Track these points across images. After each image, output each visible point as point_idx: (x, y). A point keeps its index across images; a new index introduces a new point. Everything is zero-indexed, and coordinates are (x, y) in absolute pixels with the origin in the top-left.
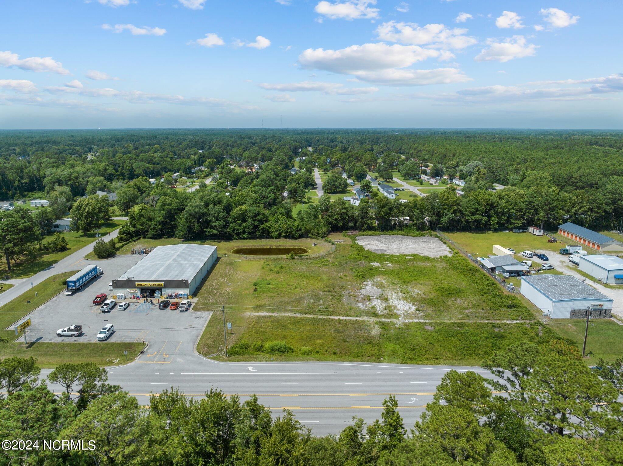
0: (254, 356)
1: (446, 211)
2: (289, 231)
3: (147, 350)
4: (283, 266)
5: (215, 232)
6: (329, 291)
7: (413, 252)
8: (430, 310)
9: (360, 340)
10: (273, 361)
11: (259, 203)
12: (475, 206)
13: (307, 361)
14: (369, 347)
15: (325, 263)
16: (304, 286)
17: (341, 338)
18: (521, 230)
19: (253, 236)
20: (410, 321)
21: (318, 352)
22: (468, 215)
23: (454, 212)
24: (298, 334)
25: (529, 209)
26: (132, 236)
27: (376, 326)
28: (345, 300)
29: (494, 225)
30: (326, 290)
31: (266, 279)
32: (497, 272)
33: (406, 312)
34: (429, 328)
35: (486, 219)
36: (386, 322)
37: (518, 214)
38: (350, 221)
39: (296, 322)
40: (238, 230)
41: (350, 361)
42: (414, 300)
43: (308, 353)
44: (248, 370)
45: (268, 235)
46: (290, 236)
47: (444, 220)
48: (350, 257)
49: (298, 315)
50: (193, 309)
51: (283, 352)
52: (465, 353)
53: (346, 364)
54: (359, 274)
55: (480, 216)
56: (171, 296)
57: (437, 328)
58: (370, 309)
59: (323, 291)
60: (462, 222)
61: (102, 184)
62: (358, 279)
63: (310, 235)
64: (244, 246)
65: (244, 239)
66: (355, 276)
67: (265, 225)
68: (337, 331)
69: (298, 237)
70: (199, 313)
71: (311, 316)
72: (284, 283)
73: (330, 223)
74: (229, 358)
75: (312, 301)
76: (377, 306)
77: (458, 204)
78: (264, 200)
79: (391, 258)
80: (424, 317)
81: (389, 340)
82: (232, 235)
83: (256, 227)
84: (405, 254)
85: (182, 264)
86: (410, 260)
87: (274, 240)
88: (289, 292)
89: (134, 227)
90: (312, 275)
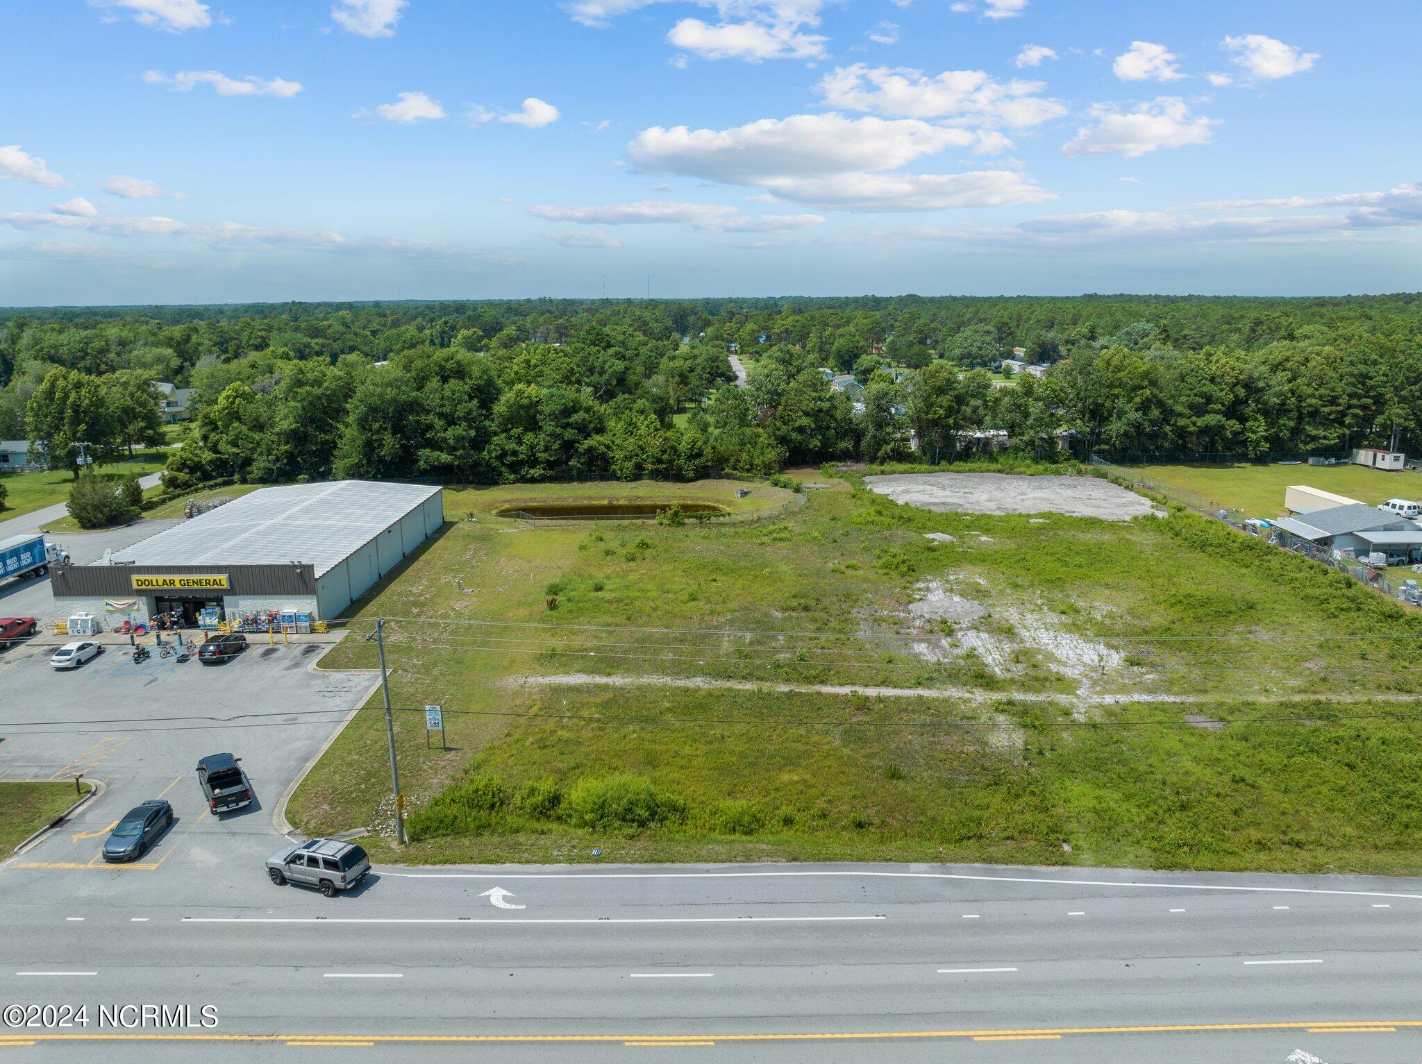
0: (521, 838)
1: (1120, 403)
2: (665, 457)
3: (83, 814)
4: (649, 542)
5: (445, 457)
6: (806, 609)
7: (1045, 507)
8: (1176, 664)
9: (952, 770)
10: (598, 860)
11: (579, 382)
12: (1205, 389)
13: (748, 858)
14: (997, 800)
15: (779, 535)
16: (718, 593)
17: (875, 762)
18: (1333, 461)
19: (558, 472)
20: (1123, 699)
21: (788, 821)
22: (1180, 415)
23: (1144, 407)
24: (702, 748)
25: (1359, 397)
26: (206, 477)
27: (1001, 718)
28: (863, 633)
29: (1257, 443)
30: (794, 603)
31: (591, 577)
32: (1337, 554)
33: (1093, 669)
34: (1202, 723)
35: (1237, 426)
36: (1034, 704)
37: (1328, 409)
38: (841, 435)
39: (694, 706)
40: (515, 453)
41: (934, 860)
42: (1105, 633)
43: (747, 826)
44: (486, 904)
45: (606, 469)
46: (669, 472)
47: (1115, 427)
48: (855, 520)
49: (700, 682)
50: (319, 664)
51: (643, 824)
52: (1404, 817)
53: (919, 872)
54: (895, 561)
55: (1219, 417)
56: (255, 621)
57: (1238, 724)
58: (962, 663)
59: (784, 609)
60: (1166, 434)
61: (168, 366)
62: (894, 574)
63: (727, 470)
64: (532, 500)
65: (533, 480)
66: (884, 567)
67: (595, 440)
68: (853, 736)
69: (691, 474)
70: (337, 676)
71: (748, 686)
72: (650, 587)
73: (783, 440)
74: (414, 849)
75: (749, 636)
76: (981, 651)
77: (1153, 383)
78: (595, 378)
79: (983, 523)
80: (1168, 685)
81: (1064, 767)
82: (493, 469)
83: (569, 446)
84: (1024, 512)
85: (313, 527)
86: (1040, 529)
87: (622, 484)
88: (667, 612)
89: (214, 449)
90: (743, 564)
